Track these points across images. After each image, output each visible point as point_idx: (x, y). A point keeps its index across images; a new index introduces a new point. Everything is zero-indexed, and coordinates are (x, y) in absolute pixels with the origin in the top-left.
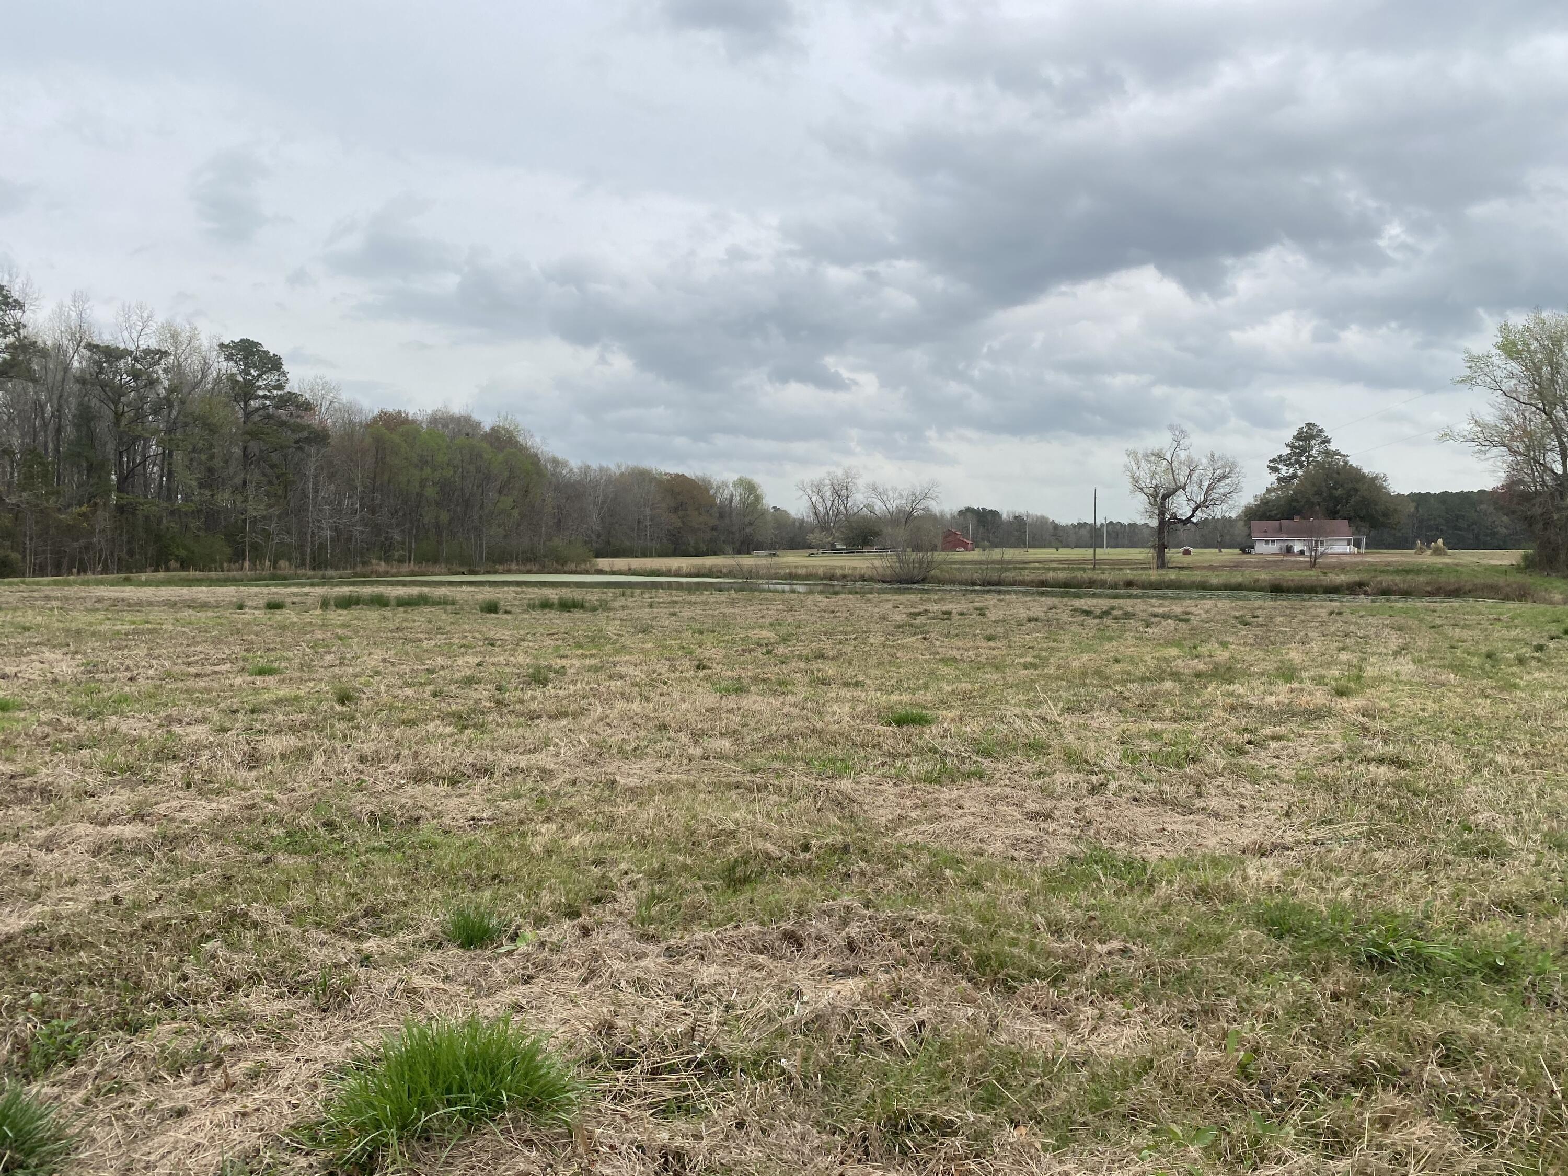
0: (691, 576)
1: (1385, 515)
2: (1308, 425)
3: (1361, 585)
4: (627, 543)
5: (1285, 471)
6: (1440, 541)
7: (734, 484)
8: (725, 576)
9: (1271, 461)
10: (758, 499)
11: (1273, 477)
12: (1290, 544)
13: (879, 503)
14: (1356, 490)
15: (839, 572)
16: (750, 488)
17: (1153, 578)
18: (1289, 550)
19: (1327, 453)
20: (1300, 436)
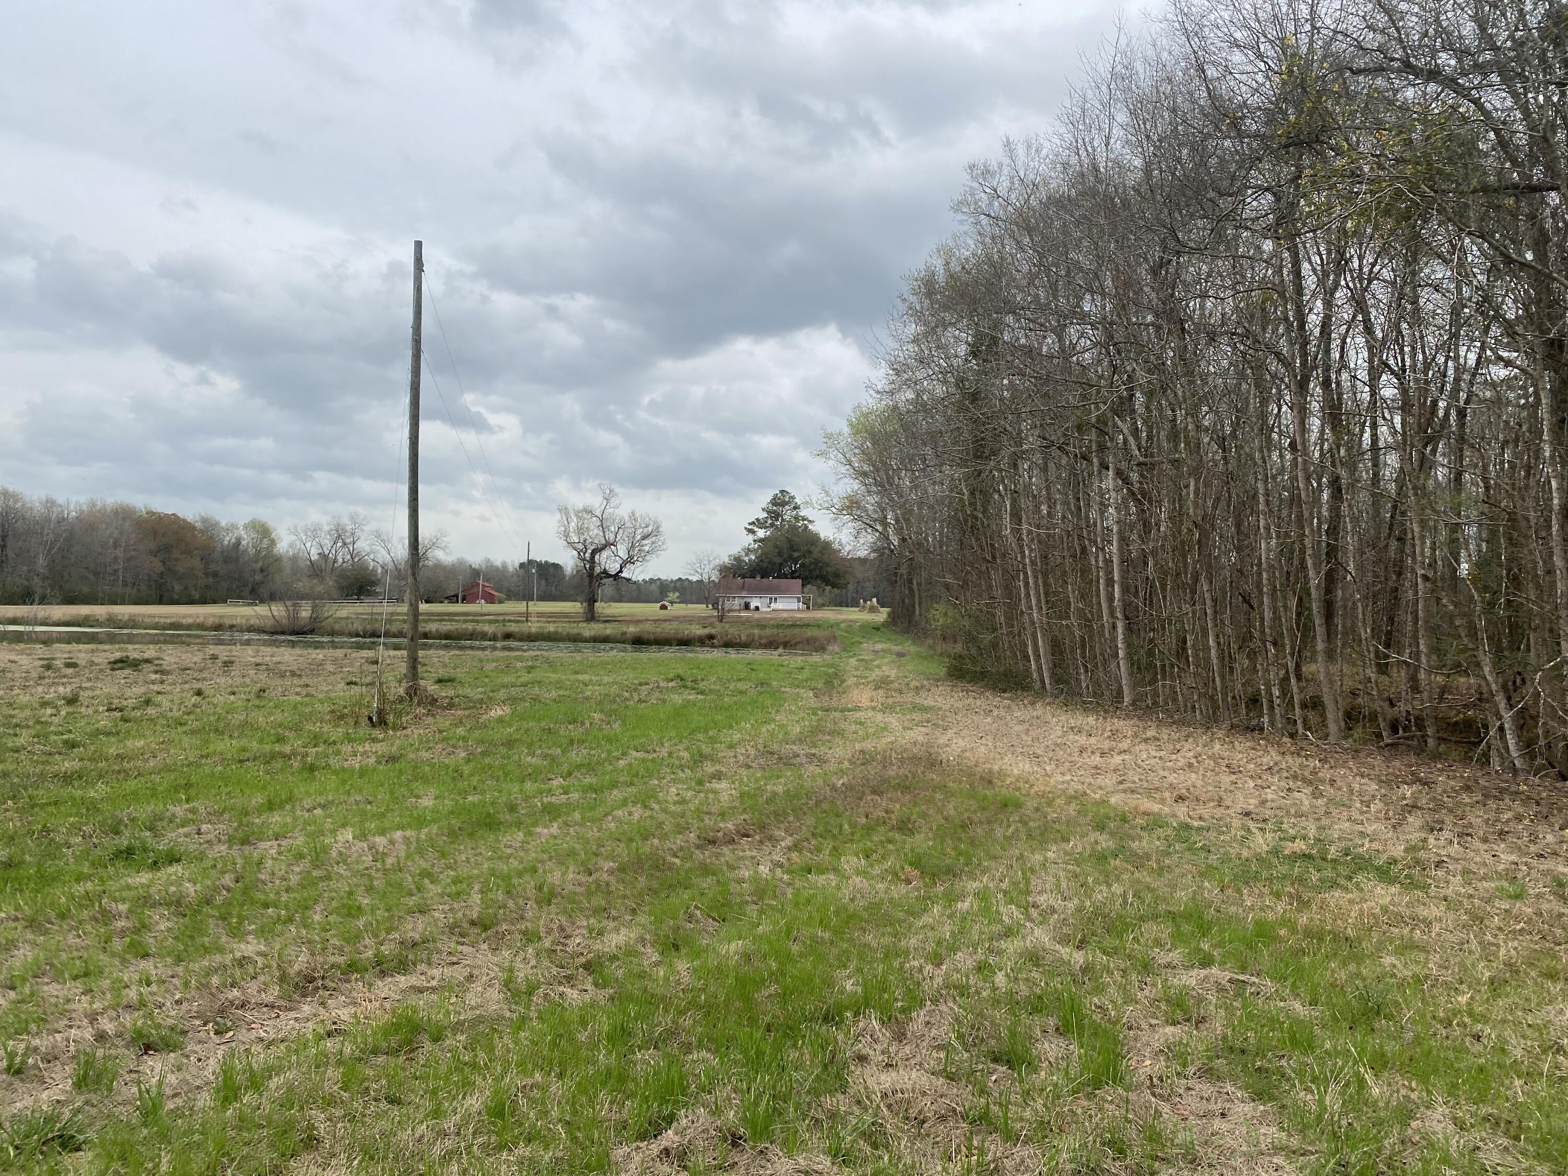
0: (58, 625)
1: (837, 575)
2: (782, 492)
3: (711, 637)
4: (86, 589)
5: (761, 533)
6: (874, 600)
7: (246, 527)
8: (100, 625)
9: (750, 524)
10: (273, 542)
11: (751, 538)
12: (748, 600)
13: (383, 552)
14: (810, 552)
15: (227, 622)
16: (263, 531)
17: (533, 630)
18: (747, 606)
19: (796, 518)
20: (775, 501)
